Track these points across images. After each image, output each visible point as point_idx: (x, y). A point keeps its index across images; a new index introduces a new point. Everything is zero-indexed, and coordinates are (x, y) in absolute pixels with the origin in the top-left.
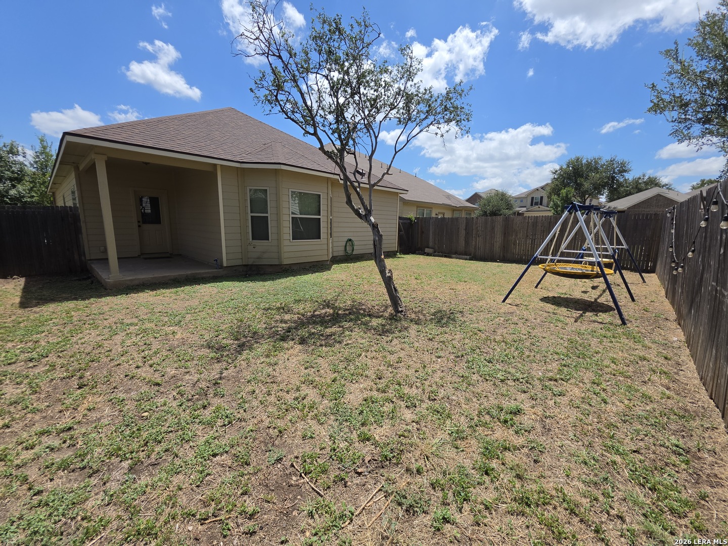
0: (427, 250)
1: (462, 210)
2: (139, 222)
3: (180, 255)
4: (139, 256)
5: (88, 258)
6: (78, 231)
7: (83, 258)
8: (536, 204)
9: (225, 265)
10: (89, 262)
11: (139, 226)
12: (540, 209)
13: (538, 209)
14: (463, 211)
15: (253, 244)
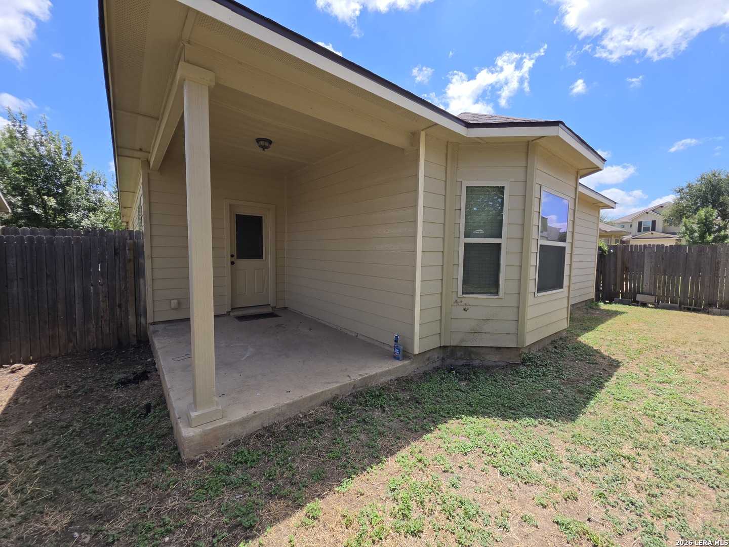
0: (639, 297)
1: (611, 236)
2: (232, 256)
3: (286, 308)
4: (228, 313)
5: (150, 320)
6: (139, 272)
7: (142, 320)
8: (646, 229)
9: (416, 352)
10: (151, 328)
11: (232, 263)
12: (654, 236)
13: (651, 236)
14: (613, 237)
15: (464, 301)
